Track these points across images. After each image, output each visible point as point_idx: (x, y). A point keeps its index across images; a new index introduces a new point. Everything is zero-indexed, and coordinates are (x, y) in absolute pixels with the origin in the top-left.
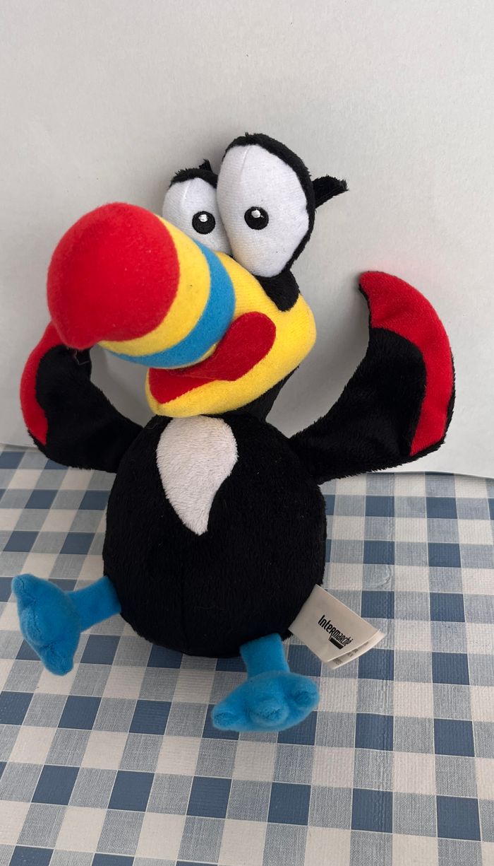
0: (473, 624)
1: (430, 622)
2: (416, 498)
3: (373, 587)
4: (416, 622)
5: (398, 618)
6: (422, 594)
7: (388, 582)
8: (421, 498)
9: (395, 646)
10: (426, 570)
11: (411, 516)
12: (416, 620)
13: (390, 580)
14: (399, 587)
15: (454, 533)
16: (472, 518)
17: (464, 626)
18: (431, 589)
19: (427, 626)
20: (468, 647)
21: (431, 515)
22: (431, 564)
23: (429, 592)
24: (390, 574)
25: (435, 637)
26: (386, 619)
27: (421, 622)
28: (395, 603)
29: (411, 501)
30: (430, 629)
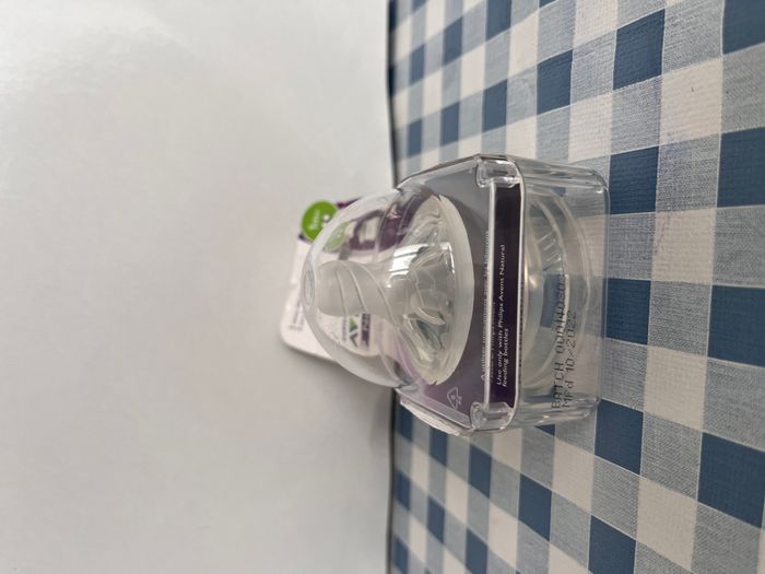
3: (532, 100)
7: (526, 81)
13: (525, 77)
26: (573, 63)
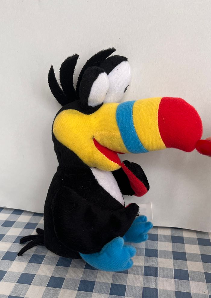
0: (193, 282)
1: (174, 280)
2: (167, 235)
4: (168, 279)
5: (160, 277)
6: (170, 269)
8: (169, 236)
9: (159, 287)
10: (172, 261)
11: (165, 241)
12: (168, 278)
14: (160, 266)
15: (183, 249)
16: (191, 244)
17: (189, 282)
18: (174, 267)
19: (173, 281)
20: (191, 290)
21: (173, 241)
22: (174, 259)
23: (173, 268)
24: (156, 261)
25: (176, 285)
27: (170, 279)
28: (159, 271)
29: (165, 236)
30: (174, 282)
